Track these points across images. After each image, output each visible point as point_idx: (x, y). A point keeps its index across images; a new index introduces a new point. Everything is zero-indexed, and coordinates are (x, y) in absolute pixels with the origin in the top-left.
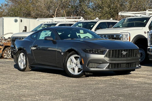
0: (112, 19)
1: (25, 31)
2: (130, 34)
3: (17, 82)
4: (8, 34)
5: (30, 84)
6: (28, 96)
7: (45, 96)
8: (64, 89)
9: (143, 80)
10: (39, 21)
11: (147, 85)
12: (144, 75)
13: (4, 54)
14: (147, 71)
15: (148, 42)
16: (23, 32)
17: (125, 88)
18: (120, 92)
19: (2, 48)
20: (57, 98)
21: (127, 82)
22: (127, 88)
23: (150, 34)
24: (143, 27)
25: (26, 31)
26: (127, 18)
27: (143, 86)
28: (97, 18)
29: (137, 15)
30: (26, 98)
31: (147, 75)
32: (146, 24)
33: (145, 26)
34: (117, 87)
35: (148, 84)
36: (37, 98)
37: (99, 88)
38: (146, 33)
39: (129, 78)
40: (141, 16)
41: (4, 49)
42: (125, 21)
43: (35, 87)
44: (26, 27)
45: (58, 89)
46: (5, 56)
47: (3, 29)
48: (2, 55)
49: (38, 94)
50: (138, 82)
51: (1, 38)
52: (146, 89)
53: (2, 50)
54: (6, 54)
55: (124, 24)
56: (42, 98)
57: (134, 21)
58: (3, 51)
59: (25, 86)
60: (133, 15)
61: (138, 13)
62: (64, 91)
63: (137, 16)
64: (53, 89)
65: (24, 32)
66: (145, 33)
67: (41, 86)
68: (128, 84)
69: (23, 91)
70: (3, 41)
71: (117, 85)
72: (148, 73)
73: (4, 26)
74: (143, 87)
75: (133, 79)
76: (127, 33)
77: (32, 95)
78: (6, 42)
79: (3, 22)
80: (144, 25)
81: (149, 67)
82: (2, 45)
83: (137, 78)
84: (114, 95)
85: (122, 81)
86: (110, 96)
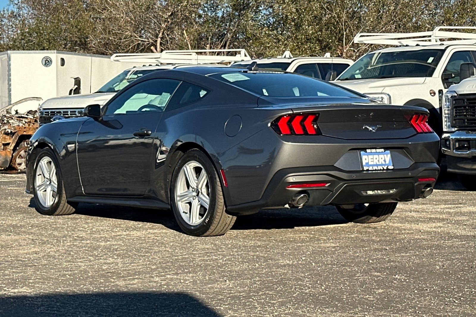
0: (328, 55)
1: (77, 91)
2: (390, 97)
3: (82, 239)
4: (26, 100)
5: (120, 242)
6: (129, 275)
7: (177, 274)
8: (224, 256)
9: (440, 227)
10: (118, 61)
11: (457, 242)
12: (441, 213)
13: (18, 161)
14: (446, 202)
15: (444, 119)
16: (70, 94)
17: (399, 250)
18: (389, 261)
19: (12, 142)
20: (217, 281)
21: (399, 234)
22: (406, 249)
23: (450, 96)
24: (426, 76)
25: (79, 93)
26: (377, 52)
27: (449, 243)
28: (287, 53)
29: (405, 42)
30: (125, 280)
31: (449, 213)
32: (434, 69)
33: (430, 75)
34: (376, 246)
35: (461, 238)
36: (157, 279)
37: (324, 252)
38: (435, 93)
39: (401, 223)
40: (417, 45)
41: (17, 145)
42: (371, 59)
43: (138, 250)
44: (78, 82)
45: (208, 256)
46: (20, 164)
47: (10, 85)
48: (11, 161)
49: (155, 270)
50: (429, 233)
51: (8, 112)
52: (460, 253)
53: (12, 148)
54: (24, 160)
55: (369, 68)
56: (171, 279)
57: (399, 60)
58: (14, 150)
59: (108, 249)
60: (396, 43)
61: (407, 38)
62: (229, 260)
63: (407, 46)
64: (194, 255)
65: (72, 95)
66: (433, 93)
67: (156, 249)
68: (403, 239)
69: (108, 262)
70: (15, 123)
71: (373, 241)
72: (451, 209)
73: (12, 77)
74: (450, 247)
75: (414, 226)
76: (382, 93)
77: (140, 273)
78: (21, 125)
79: (9, 65)
80: (428, 72)
81: (446, 192)
82: (12, 134)
83: (421, 222)
84: (376, 270)
85: (382, 232)
86: (366, 272)
